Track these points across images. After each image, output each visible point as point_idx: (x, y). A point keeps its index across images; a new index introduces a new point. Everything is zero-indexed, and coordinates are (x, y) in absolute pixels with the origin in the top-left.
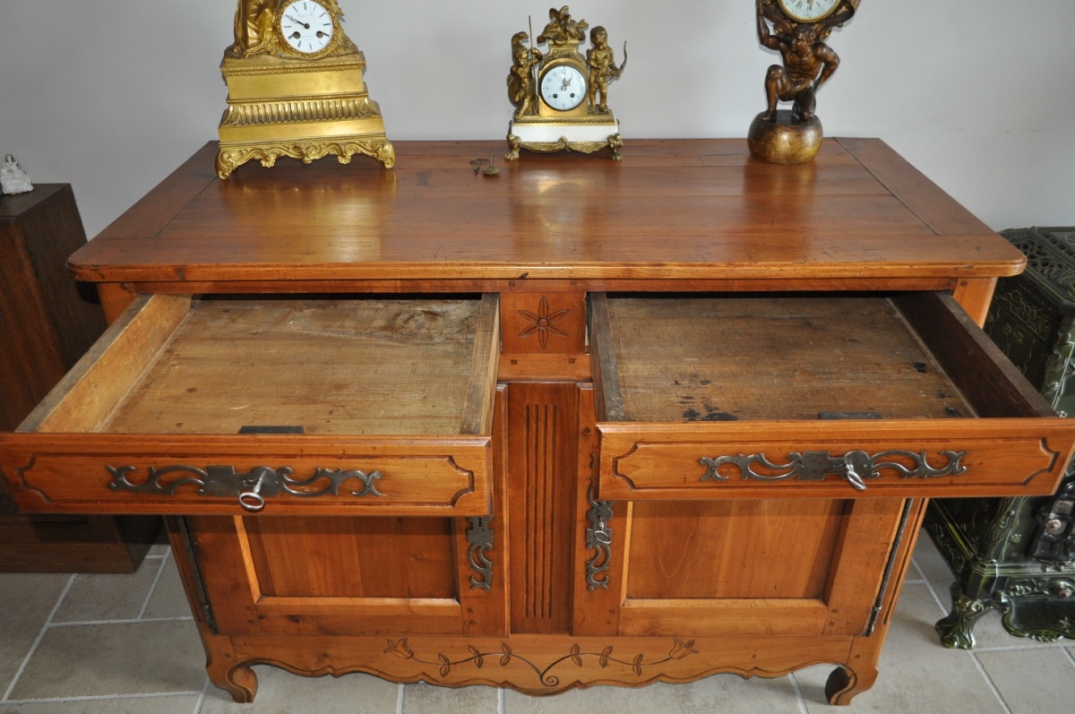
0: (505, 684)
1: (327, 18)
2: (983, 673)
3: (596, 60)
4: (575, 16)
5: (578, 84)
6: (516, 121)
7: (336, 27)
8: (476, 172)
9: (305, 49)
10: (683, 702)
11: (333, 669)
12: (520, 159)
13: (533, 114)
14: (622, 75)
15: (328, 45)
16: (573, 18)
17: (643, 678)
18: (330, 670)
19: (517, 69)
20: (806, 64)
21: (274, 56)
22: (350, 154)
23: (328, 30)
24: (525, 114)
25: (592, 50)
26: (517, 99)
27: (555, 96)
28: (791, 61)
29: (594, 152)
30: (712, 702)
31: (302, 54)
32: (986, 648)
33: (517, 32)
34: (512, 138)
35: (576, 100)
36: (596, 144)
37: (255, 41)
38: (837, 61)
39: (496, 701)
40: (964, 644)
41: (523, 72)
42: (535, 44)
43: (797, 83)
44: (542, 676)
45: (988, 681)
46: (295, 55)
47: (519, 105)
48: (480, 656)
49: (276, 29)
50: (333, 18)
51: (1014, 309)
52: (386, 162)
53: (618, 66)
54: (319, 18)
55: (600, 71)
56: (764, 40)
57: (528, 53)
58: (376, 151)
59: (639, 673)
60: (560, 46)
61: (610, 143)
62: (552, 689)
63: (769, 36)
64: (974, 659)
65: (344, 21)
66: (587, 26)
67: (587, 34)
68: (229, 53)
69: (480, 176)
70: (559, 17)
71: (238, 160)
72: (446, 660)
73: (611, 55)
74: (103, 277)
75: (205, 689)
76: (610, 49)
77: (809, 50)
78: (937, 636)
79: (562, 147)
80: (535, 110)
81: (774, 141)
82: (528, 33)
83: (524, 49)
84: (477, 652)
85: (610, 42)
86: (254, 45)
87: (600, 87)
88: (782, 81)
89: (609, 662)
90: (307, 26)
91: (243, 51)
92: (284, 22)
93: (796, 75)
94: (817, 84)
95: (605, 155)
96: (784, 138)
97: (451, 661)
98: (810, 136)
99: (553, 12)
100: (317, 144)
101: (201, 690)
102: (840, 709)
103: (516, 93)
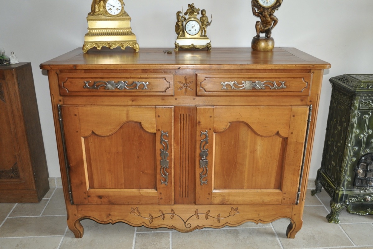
0: (172, 228)
1: (120, 5)
2: (342, 230)
3: (203, 20)
4: (197, 6)
5: (197, 26)
6: (178, 38)
7: (123, 8)
8: (165, 53)
9: (113, 13)
10: (236, 238)
11: (112, 220)
12: (179, 51)
13: (183, 36)
14: (211, 24)
15: (120, 13)
16: (195, 7)
17: (221, 224)
18: (111, 221)
19: (178, 22)
20: (268, 21)
21: (103, 15)
22: (125, 46)
23: (120, 8)
24: (180, 36)
25: (202, 17)
26: (178, 32)
27: (190, 30)
28: (263, 20)
29: (203, 49)
30: (246, 238)
31: (112, 15)
32: (344, 223)
33: (178, 11)
34: (176, 44)
35: (197, 32)
36: (203, 46)
37: (98, 10)
38: (277, 20)
39: (169, 238)
40: (337, 221)
41: (180, 24)
42: (184, 15)
43: (266, 27)
44: (185, 223)
45: (344, 232)
46: (110, 15)
47: (178, 34)
48: (164, 215)
49: (104, 7)
50: (122, 4)
51: (340, 100)
52: (136, 50)
53: (210, 22)
54: (118, 5)
55: (204, 23)
56: (254, 13)
57: (181, 17)
58: (133, 46)
59: (219, 222)
60: (192, 15)
61: (207, 45)
62: (188, 229)
63: (256, 12)
64: (339, 226)
65: (125, 6)
66: (200, 10)
67: (200, 12)
68: (89, 14)
69: (166, 53)
70: (191, 7)
71: (90, 47)
72: (152, 216)
73: (207, 19)
74: (51, 68)
75: (65, 234)
76: (207, 17)
77: (268, 16)
78: (327, 220)
79: (192, 46)
80: (184, 35)
81: (259, 44)
82: (182, 11)
83: (180, 16)
84: (163, 213)
85: (207, 15)
86: (97, 12)
87: (204, 29)
88: (260, 26)
89: (209, 217)
90: (114, 7)
91: (94, 13)
92: (107, 5)
93: (265, 24)
94: (272, 28)
95: (207, 49)
96: (262, 44)
97: (153, 217)
98: (270, 43)
99: (189, 5)
100: (115, 43)
101: (63, 234)
102: (291, 239)
103: (178, 30)
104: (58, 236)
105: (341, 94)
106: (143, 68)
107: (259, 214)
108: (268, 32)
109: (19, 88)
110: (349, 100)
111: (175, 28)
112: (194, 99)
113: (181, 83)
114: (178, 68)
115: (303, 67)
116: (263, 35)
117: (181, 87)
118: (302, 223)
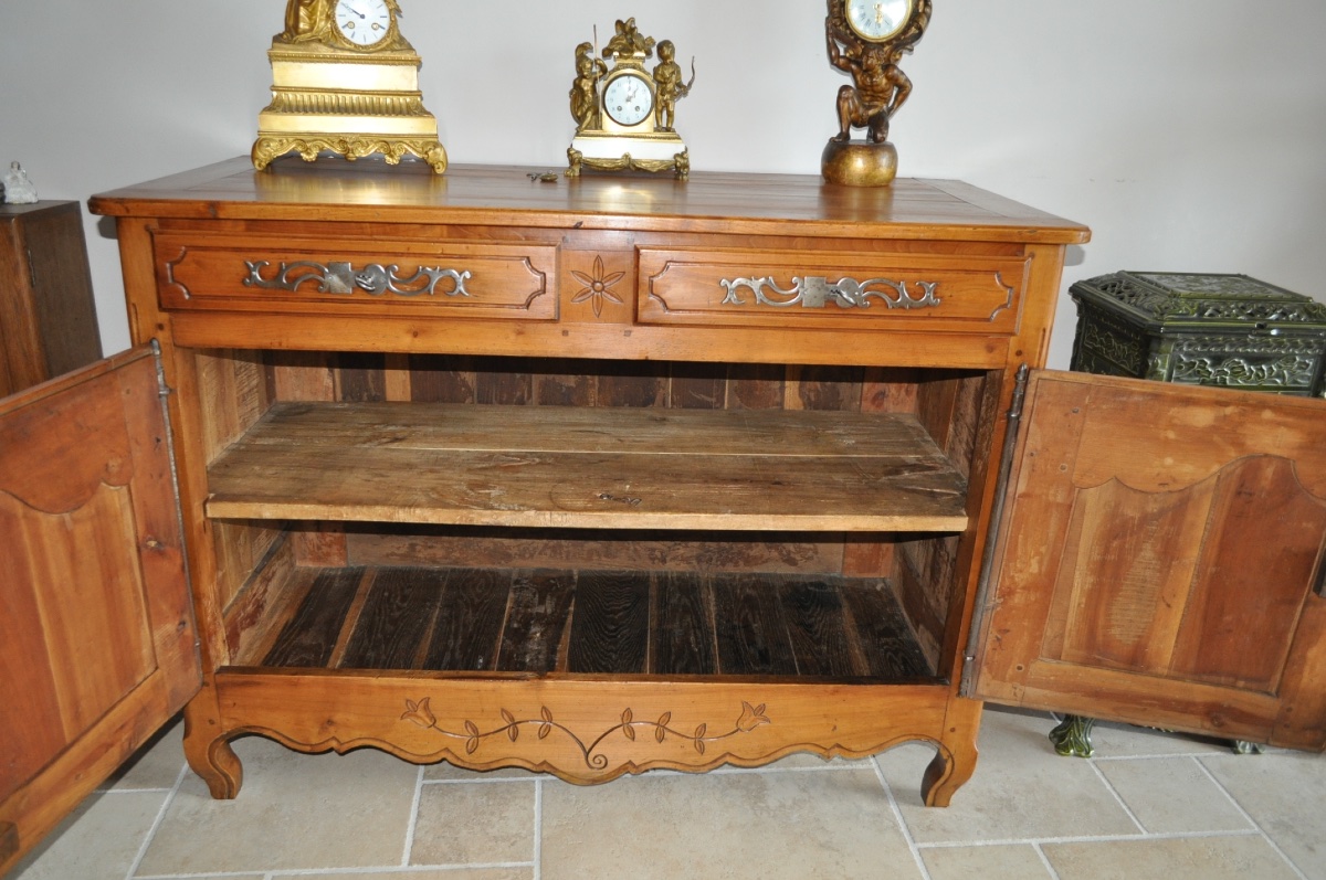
0: (543, 769)
1: (384, 11)
2: (1103, 780)
3: (663, 75)
5: (644, 97)
6: (578, 134)
7: (393, 25)
8: (534, 179)
9: (358, 40)
10: (755, 803)
11: (338, 741)
12: (580, 176)
13: (596, 129)
14: (690, 92)
15: (384, 39)
16: (639, 31)
17: (707, 758)
18: (334, 744)
19: (580, 81)
20: (877, 85)
21: (325, 44)
22: (399, 153)
23: (385, 23)
24: (586, 128)
25: (659, 66)
26: (579, 114)
27: (620, 109)
28: (863, 83)
29: (660, 171)
30: (789, 803)
31: (355, 45)
32: (1107, 757)
33: (581, 42)
34: (572, 152)
35: (642, 115)
36: (662, 162)
37: (307, 27)
38: (908, 84)
39: (533, 800)
40: (1084, 751)
41: (586, 85)
42: (600, 56)
43: (870, 108)
44: (587, 754)
45: (1108, 787)
46: (348, 46)
47: (580, 119)
48: (515, 724)
49: (330, 17)
50: (390, 11)
51: (1107, 354)
52: (436, 166)
53: (685, 83)
54: (378, 14)
55: (667, 88)
56: (834, 60)
57: (592, 63)
58: (426, 153)
59: (702, 750)
60: (626, 58)
61: (676, 161)
62: (597, 774)
63: (838, 56)
64: (1093, 767)
65: (401, 16)
66: (654, 43)
67: (654, 50)
68: (277, 39)
69: (538, 181)
70: (626, 30)
71: (277, 151)
72: (475, 730)
73: (679, 72)
74: (128, 211)
75: (176, 786)
76: (678, 67)
77: (880, 71)
78: (1052, 746)
79: (626, 163)
80: (598, 125)
81: (847, 161)
82: (593, 44)
83: (587, 59)
84: (512, 719)
85: (677, 59)
86: (305, 32)
87: (667, 106)
88: (853, 102)
89: (667, 735)
90: (363, 17)
91: (292, 36)
92: (339, 10)
93: (867, 99)
94: (891, 110)
95: (674, 174)
96: (858, 164)
97: (481, 732)
98: (884, 160)
99: (619, 23)
100: (364, 141)
101: (171, 785)
102: (938, 811)
103: (578, 108)
104: (154, 790)
105: (1108, 336)
106: (452, 222)
107: (835, 728)
108: (877, 124)
109: (32, 286)
110: (1137, 356)
111: (567, 101)
112: (628, 333)
113: (584, 276)
114: (573, 224)
115: (1001, 235)
116: (859, 135)
117: (584, 293)
118: (976, 758)
